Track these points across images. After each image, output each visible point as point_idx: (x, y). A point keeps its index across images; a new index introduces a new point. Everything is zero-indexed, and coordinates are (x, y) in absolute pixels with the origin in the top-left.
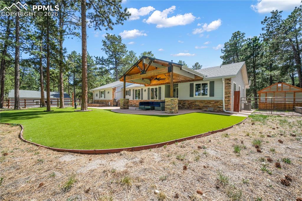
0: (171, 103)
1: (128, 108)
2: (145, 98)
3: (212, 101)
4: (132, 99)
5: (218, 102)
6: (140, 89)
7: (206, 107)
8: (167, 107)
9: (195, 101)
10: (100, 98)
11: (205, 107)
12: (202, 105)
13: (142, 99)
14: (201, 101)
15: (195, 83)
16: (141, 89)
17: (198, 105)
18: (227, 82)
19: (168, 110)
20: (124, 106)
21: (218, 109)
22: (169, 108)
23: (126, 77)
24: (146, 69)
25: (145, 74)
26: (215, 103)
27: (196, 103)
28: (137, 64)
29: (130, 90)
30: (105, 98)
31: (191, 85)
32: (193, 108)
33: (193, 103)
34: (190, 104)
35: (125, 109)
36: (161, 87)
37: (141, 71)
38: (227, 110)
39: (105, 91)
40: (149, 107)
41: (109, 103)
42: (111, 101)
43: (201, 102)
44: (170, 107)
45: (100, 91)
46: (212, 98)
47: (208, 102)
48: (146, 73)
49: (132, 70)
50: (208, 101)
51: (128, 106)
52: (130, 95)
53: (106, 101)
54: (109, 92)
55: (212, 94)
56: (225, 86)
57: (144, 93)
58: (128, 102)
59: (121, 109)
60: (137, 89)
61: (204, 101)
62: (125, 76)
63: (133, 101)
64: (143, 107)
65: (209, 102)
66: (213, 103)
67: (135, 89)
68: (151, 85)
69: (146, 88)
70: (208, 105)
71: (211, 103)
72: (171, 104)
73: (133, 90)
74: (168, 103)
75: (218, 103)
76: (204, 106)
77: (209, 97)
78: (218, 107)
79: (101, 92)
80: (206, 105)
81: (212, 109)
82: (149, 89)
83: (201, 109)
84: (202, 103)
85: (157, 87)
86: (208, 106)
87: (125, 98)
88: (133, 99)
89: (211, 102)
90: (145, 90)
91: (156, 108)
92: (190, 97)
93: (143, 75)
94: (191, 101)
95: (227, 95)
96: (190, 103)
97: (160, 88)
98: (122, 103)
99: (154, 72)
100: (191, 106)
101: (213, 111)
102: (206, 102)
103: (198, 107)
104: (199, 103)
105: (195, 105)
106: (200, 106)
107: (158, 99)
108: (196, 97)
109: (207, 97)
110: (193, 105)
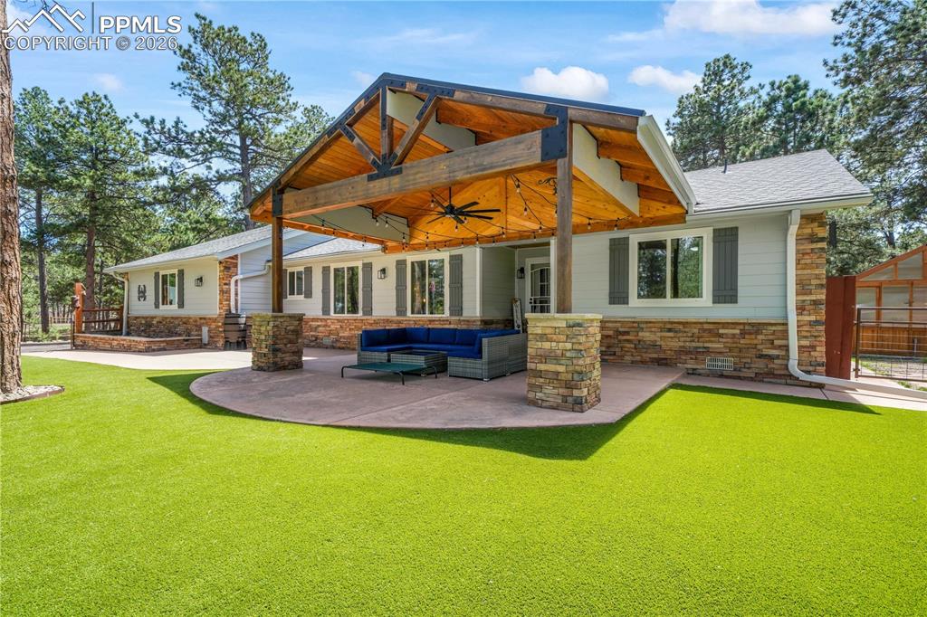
0: (569, 346)
1: (297, 366)
2: (384, 306)
3: (726, 325)
4: (319, 313)
5: (758, 332)
6: (359, 264)
7: (696, 353)
8: (542, 367)
9: (638, 325)
10: (157, 306)
11: (688, 352)
12: (675, 344)
13: (368, 311)
14: (669, 326)
15: (636, 237)
17: (654, 345)
18: (809, 231)
19: (549, 390)
20: (275, 356)
21: (760, 365)
23: (284, 196)
24: (399, 151)
25: (395, 181)
26: (743, 333)
27: (646, 336)
28: (350, 125)
29: (309, 270)
30: (181, 305)
31: (619, 249)
32: (628, 358)
33: (627, 333)
35: (278, 368)
36: (461, 256)
37: (374, 162)
38: (808, 372)
39: (181, 273)
41: (205, 330)
42: (215, 320)
43: (670, 330)
44: (561, 369)
45: (157, 274)
46: (726, 312)
47: (704, 330)
50: (706, 326)
51: (299, 353)
52: (309, 295)
53: (186, 321)
54: (200, 279)
55: (726, 291)
56: (798, 252)
57: (377, 282)
58: (297, 333)
59: (260, 369)
60: (346, 265)
61: (685, 324)
62: (282, 192)
63: (321, 320)
64: (379, 356)
65: (712, 329)
66: (734, 335)
67: (333, 266)
69: (390, 260)
70: (706, 345)
71: (721, 336)
72: (568, 354)
73: (326, 270)
75: (760, 337)
76: (683, 351)
77: (711, 305)
78: (761, 356)
79: (165, 277)
80: (694, 344)
81: (727, 363)
82: (401, 265)
83: (666, 365)
84: (671, 334)
85: (445, 255)
86: (707, 351)
87: (280, 310)
88: (326, 310)
89: (721, 331)
90: (383, 271)
92: (610, 303)
93: (385, 181)
94: (619, 325)
95: (811, 294)
96: (611, 333)
97: (457, 262)
98: (263, 337)
99: (447, 163)
100: (617, 350)
101: (735, 374)
102: (696, 331)
103: (655, 356)
104: (659, 334)
105: (639, 341)
106: (664, 347)
107: (447, 313)
108: (639, 306)
109: (701, 306)
110: (628, 345)
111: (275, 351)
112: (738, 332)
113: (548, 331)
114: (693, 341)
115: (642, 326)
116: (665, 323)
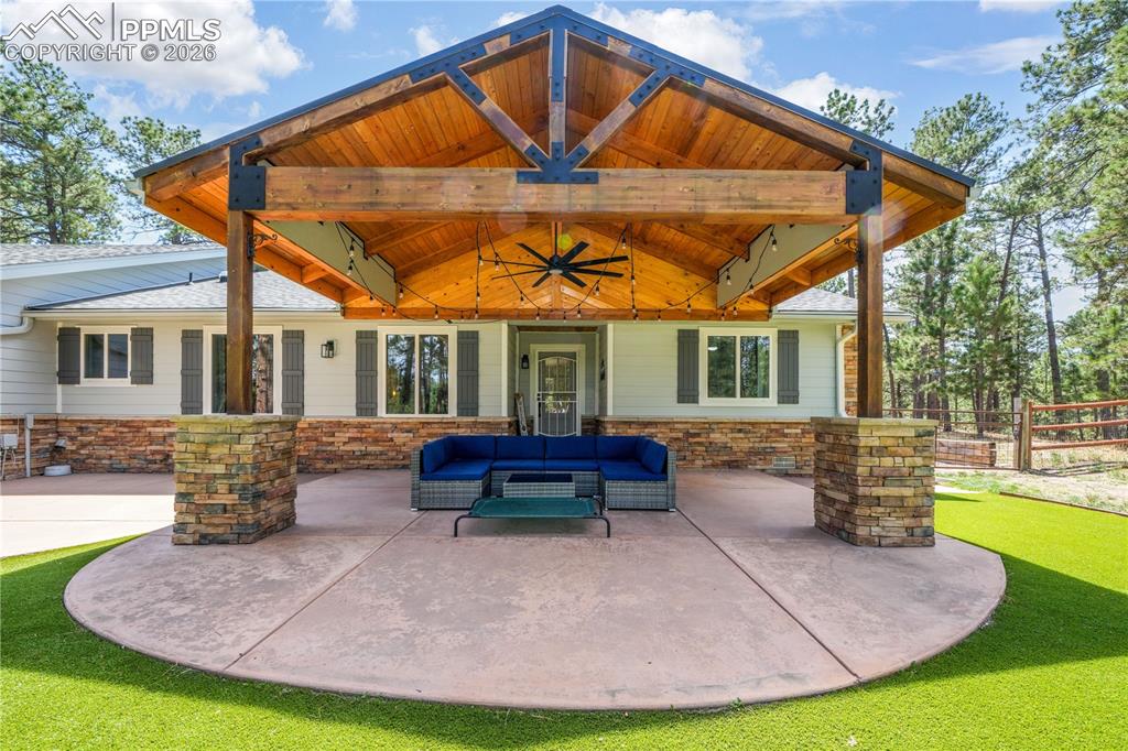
3: (789, 425)
4: (172, 412)
6: (277, 331)
7: (764, 454)
9: (710, 426)
11: (757, 453)
12: (746, 445)
13: (295, 402)
14: (739, 427)
15: (707, 331)
16: (287, 334)
17: (725, 447)
22: (902, 498)
23: (272, 171)
26: (803, 433)
27: (716, 437)
29: (143, 333)
31: (687, 341)
32: (699, 463)
33: (698, 435)
34: (678, 439)
36: (477, 332)
37: (532, 153)
43: (740, 431)
46: (789, 413)
47: (772, 431)
48: (591, 179)
49: (360, 126)
50: (773, 426)
52: (144, 379)
55: (789, 394)
56: (845, 358)
57: (313, 362)
61: (753, 424)
62: (260, 160)
63: (178, 423)
65: (778, 429)
66: (797, 434)
67: (210, 331)
68: (405, 315)
69: (342, 329)
70: (773, 445)
71: (786, 435)
73: (192, 336)
74: (888, 462)
76: (753, 452)
77: (776, 404)
80: (763, 445)
81: (788, 463)
82: (365, 338)
83: (737, 467)
84: (741, 435)
85: (451, 331)
86: (774, 451)
89: (786, 431)
90: (330, 345)
92: (679, 402)
94: (690, 426)
95: (853, 396)
96: (681, 435)
97: (469, 343)
99: (691, 183)
100: (687, 453)
101: (797, 472)
102: (764, 431)
103: (725, 458)
104: (730, 435)
105: (711, 443)
106: (735, 449)
107: (453, 412)
108: (710, 407)
109: (766, 408)
110: (699, 448)
112: (799, 431)
113: (889, 442)
114: (761, 442)
115: (713, 426)
116: (735, 423)
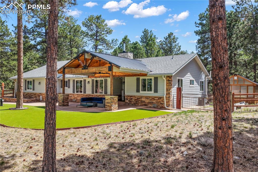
0: (110, 101)
1: (68, 105)
2: (89, 91)
3: (156, 97)
4: (72, 92)
5: (160, 99)
6: (83, 80)
7: (151, 103)
9: (141, 97)
10: (26, 89)
12: (148, 101)
13: (85, 92)
14: (147, 97)
15: (141, 78)
17: (144, 102)
18: (168, 79)
19: (108, 108)
20: (63, 103)
21: (161, 105)
24: (87, 65)
25: (87, 70)
26: (158, 99)
27: (143, 99)
28: (79, 58)
29: (69, 80)
30: (34, 90)
31: (138, 80)
32: (140, 104)
33: (139, 99)
34: (136, 99)
35: (64, 105)
36: (107, 79)
37: (83, 66)
38: (167, 107)
39: (34, 81)
40: (92, 104)
41: (41, 97)
42: (44, 94)
43: (147, 98)
45: (26, 80)
46: (156, 95)
47: (152, 98)
50: (153, 97)
51: (68, 103)
52: (69, 87)
53: (35, 94)
54: (40, 83)
55: (156, 91)
56: (166, 83)
57: (87, 85)
58: (68, 98)
59: (60, 106)
60: (79, 80)
61: (149, 97)
62: (65, 69)
63: (72, 94)
65: (153, 98)
67: (76, 80)
69: (90, 80)
70: (153, 101)
71: (155, 99)
73: (74, 81)
75: (161, 100)
76: (149, 103)
77: (153, 93)
78: (161, 104)
79: (28, 82)
81: (156, 105)
82: (93, 80)
84: (147, 99)
86: (153, 103)
87: (64, 93)
88: (74, 92)
89: (155, 98)
90: (89, 82)
91: (98, 105)
92: (136, 92)
93: (85, 70)
94: (138, 97)
95: (168, 91)
96: (137, 99)
97: (106, 81)
98: (61, 99)
99: (95, 69)
100: (138, 102)
101: (157, 107)
102: (151, 98)
103: (144, 104)
104: (145, 99)
105: (142, 100)
106: (146, 102)
108: (142, 93)
109: (151, 93)
110: (139, 101)
111: (63, 102)
112: (157, 99)
113: (108, 99)
114: (150, 101)
115: (142, 97)
116: (146, 97)
